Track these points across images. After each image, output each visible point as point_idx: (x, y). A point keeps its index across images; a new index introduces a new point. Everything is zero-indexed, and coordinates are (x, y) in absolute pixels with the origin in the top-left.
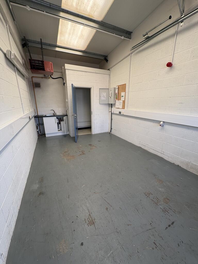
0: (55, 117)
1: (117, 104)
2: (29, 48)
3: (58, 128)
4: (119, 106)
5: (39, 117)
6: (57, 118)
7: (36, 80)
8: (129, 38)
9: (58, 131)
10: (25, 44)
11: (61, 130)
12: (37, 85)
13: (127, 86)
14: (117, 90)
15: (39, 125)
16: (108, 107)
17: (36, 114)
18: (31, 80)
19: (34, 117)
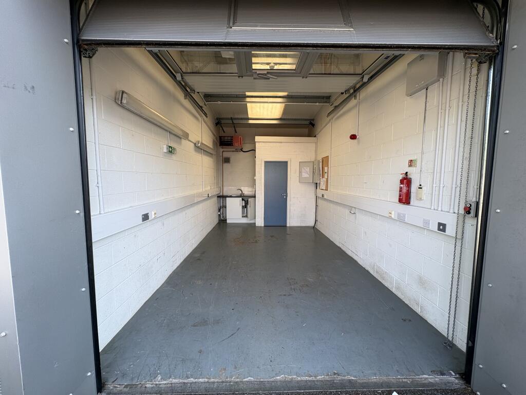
0: (241, 198)
1: (322, 183)
2: (222, 125)
3: (243, 213)
4: (323, 186)
5: (222, 197)
6: (243, 200)
7: (226, 155)
8: (326, 102)
9: (243, 217)
10: (218, 123)
11: (247, 216)
12: (227, 160)
13: (329, 159)
14: (321, 164)
15: (222, 208)
16: (313, 187)
17: (221, 194)
18: (221, 155)
19: (218, 197)
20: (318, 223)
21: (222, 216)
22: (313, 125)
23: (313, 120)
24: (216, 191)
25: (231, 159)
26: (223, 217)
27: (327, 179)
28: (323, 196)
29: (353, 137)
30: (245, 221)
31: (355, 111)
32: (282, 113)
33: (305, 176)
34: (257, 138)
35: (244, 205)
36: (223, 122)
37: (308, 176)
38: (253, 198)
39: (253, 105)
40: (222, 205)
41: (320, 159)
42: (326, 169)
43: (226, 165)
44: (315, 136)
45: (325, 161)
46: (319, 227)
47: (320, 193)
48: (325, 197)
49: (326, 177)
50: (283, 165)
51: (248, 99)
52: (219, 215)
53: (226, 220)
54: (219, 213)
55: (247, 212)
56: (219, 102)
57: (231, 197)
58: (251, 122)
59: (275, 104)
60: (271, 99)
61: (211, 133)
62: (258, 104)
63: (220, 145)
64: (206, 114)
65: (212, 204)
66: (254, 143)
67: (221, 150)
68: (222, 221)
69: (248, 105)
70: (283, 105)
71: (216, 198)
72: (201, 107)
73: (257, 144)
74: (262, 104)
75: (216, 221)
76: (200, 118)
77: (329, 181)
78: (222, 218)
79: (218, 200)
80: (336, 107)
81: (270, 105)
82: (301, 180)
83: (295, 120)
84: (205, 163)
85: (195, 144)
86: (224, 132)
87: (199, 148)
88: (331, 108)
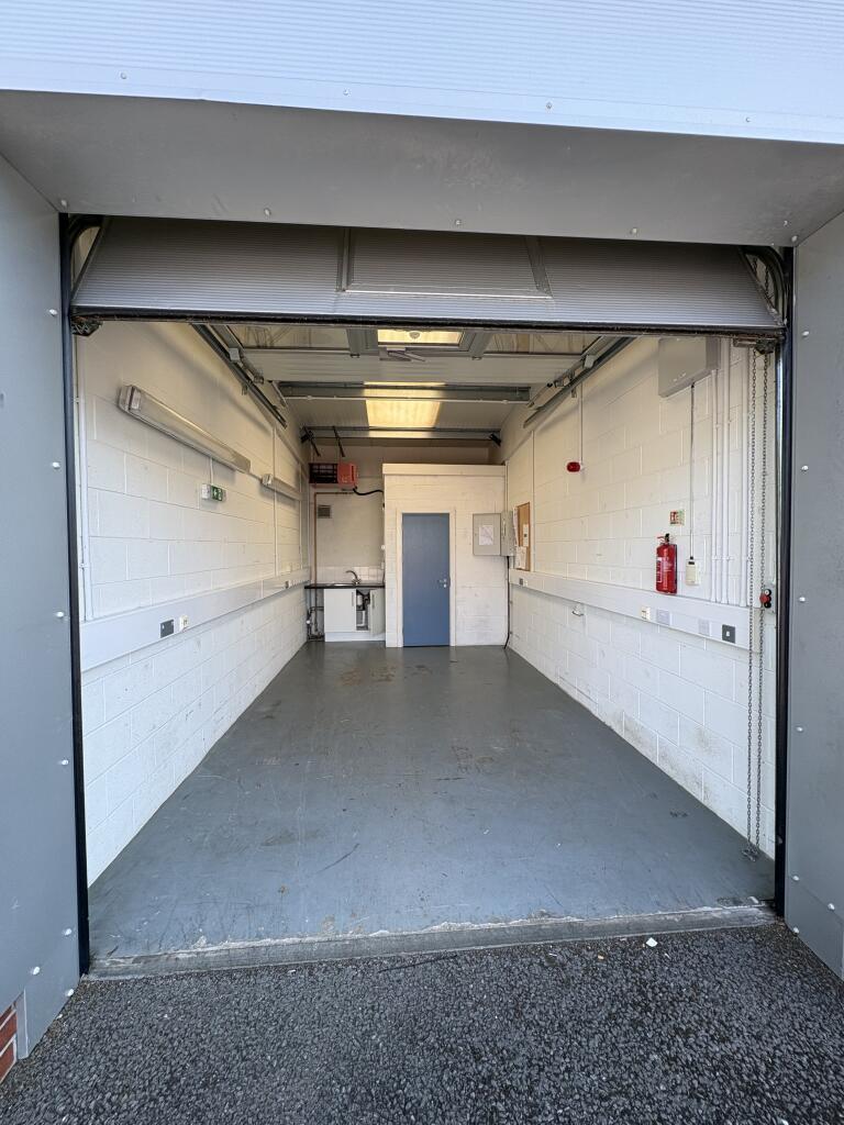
0: (354, 591)
1: (518, 556)
2: (315, 441)
3: (359, 620)
4: (520, 562)
5: (315, 588)
6: (358, 592)
7: (322, 500)
8: (521, 399)
9: (359, 628)
10: (306, 436)
11: (366, 628)
12: (324, 512)
13: (532, 510)
14: (515, 518)
15: (315, 611)
16: (501, 564)
17: (313, 582)
18: (312, 501)
19: (306, 588)
20: (513, 637)
21: (313, 627)
22: (498, 442)
23: (498, 431)
24: (300, 577)
25: (332, 509)
26: (316, 630)
27: (529, 548)
28: (521, 581)
29: (573, 467)
30: (362, 637)
31: (573, 420)
32: (435, 418)
33: (485, 543)
34: (387, 468)
35: (360, 603)
36: (315, 434)
37: (490, 542)
38: (380, 590)
39: (378, 402)
40: (313, 605)
41: (513, 507)
42: (525, 528)
43: (322, 521)
44: (503, 464)
45: (524, 512)
46: (515, 645)
47: (515, 576)
48: (526, 584)
49: (526, 544)
50: (442, 520)
51: (367, 392)
52: (309, 627)
53: (323, 636)
54: (308, 622)
55: (367, 619)
56: (310, 398)
57: (333, 587)
58: (373, 434)
59: (421, 402)
60: (414, 391)
61: (291, 456)
62: (388, 402)
63: (311, 482)
64: (282, 421)
65: (294, 604)
66: (381, 477)
67: (313, 491)
68: (315, 640)
69: (369, 403)
70: (437, 404)
71: (302, 590)
72: (274, 408)
73: (386, 479)
74: (395, 402)
75: (301, 639)
76: (270, 429)
77: (532, 553)
78: (313, 632)
79: (306, 595)
80: (539, 409)
81: (413, 403)
82: (478, 551)
83: (462, 431)
84: (281, 519)
85: (261, 481)
86: (318, 455)
87: (269, 488)
88: (532, 411)
